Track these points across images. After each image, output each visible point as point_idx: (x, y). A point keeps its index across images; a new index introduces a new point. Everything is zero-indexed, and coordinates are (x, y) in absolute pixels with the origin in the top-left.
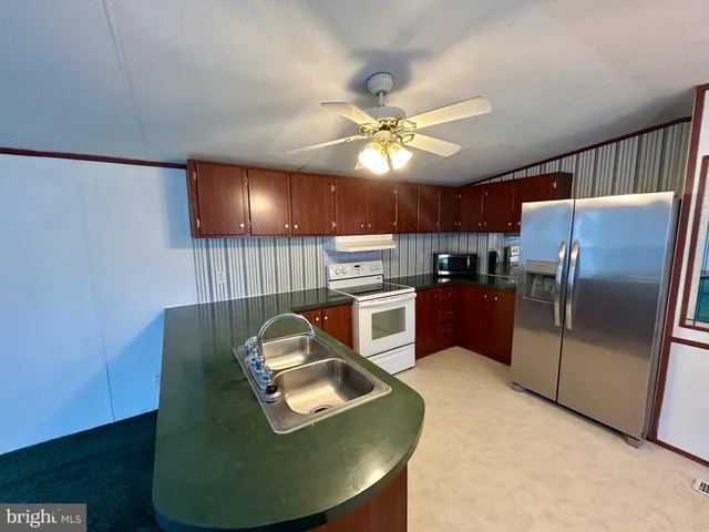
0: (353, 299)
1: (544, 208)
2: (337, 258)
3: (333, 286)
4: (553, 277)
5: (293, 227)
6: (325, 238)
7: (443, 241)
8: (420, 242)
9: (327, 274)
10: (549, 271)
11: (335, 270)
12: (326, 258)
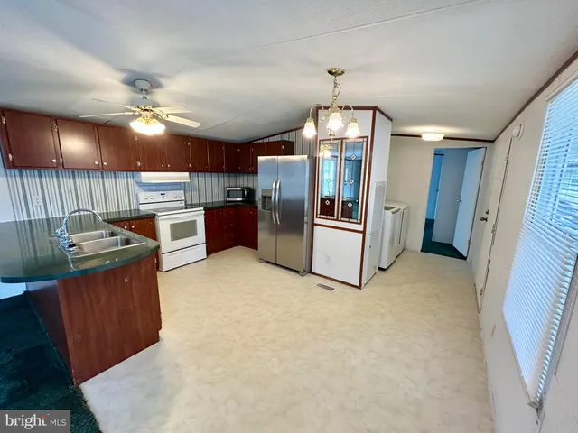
0: (155, 215)
1: (267, 160)
2: (147, 188)
3: (142, 208)
4: (271, 197)
5: (102, 164)
6: (135, 173)
7: (232, 179)
8: (215, 179)
9: (138, 200)
10: (269, 195)
11: (144, 196)
12: (137, 188)
